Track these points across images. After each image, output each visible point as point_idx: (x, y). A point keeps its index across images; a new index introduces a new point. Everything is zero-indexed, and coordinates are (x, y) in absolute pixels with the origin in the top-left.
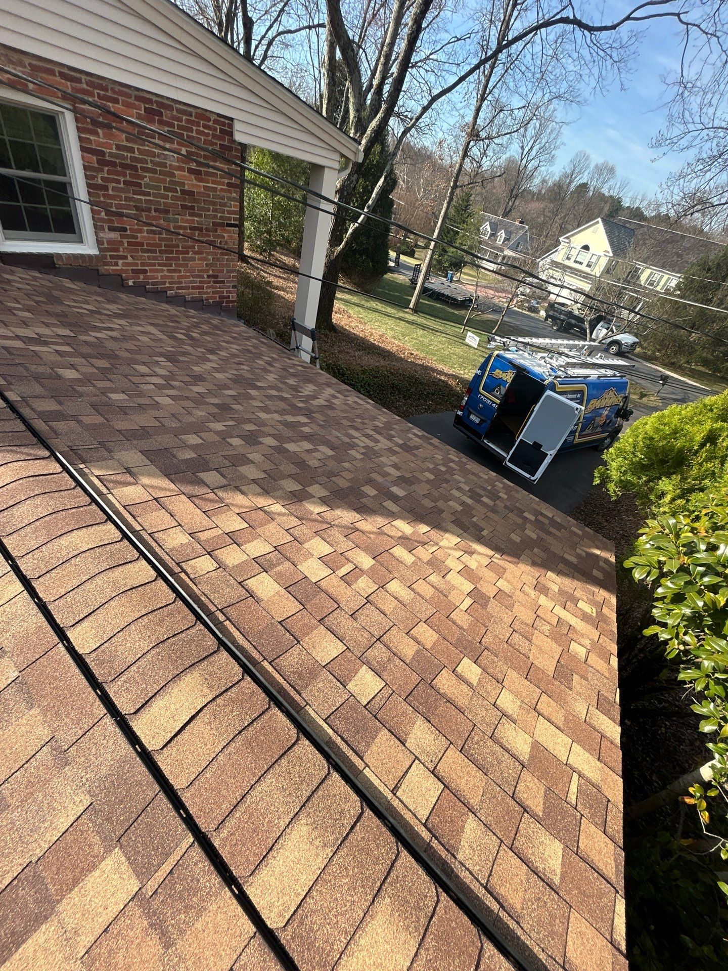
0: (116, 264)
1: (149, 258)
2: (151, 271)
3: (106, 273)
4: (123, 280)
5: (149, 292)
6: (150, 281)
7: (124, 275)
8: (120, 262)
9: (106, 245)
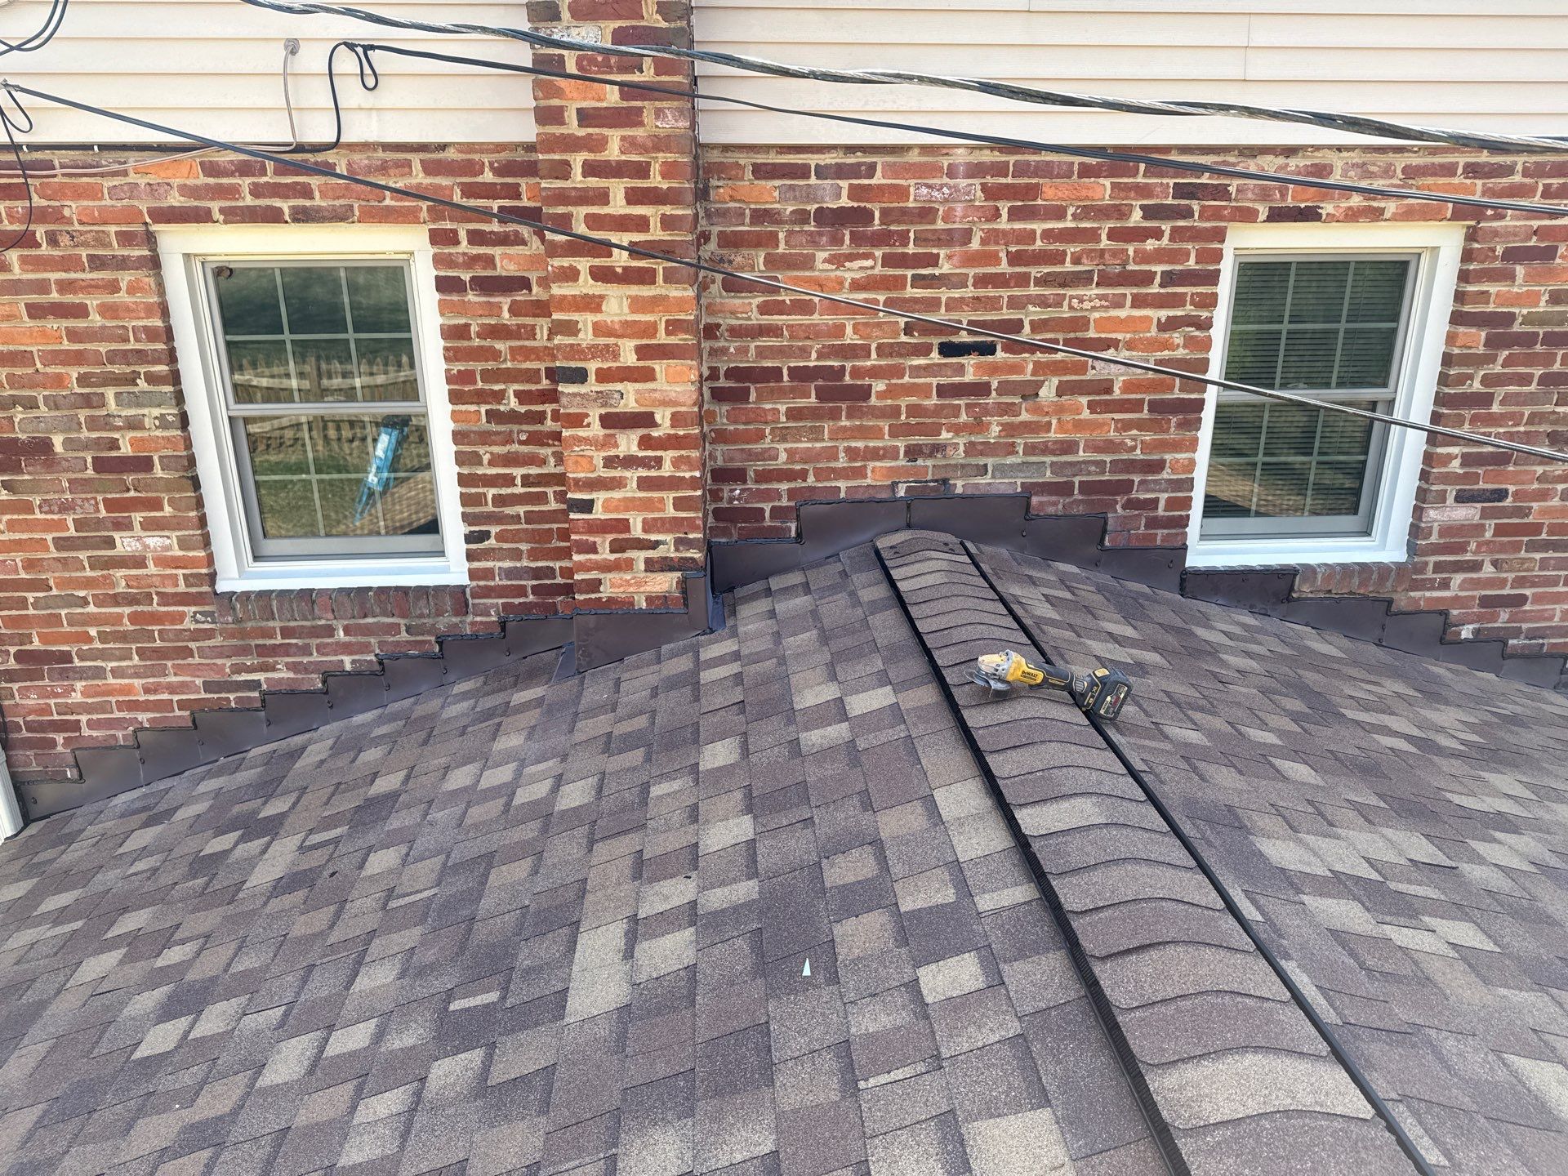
0: (1445, 585)
1: (1544, 565)
2: (1538, 599)
3: (1411, 609)
4: (1447, 625)
5: (1512, 656)
6: (1525, 626)
7: (1455, 612)
8: (1458, 579)
9: (1434, 539)
